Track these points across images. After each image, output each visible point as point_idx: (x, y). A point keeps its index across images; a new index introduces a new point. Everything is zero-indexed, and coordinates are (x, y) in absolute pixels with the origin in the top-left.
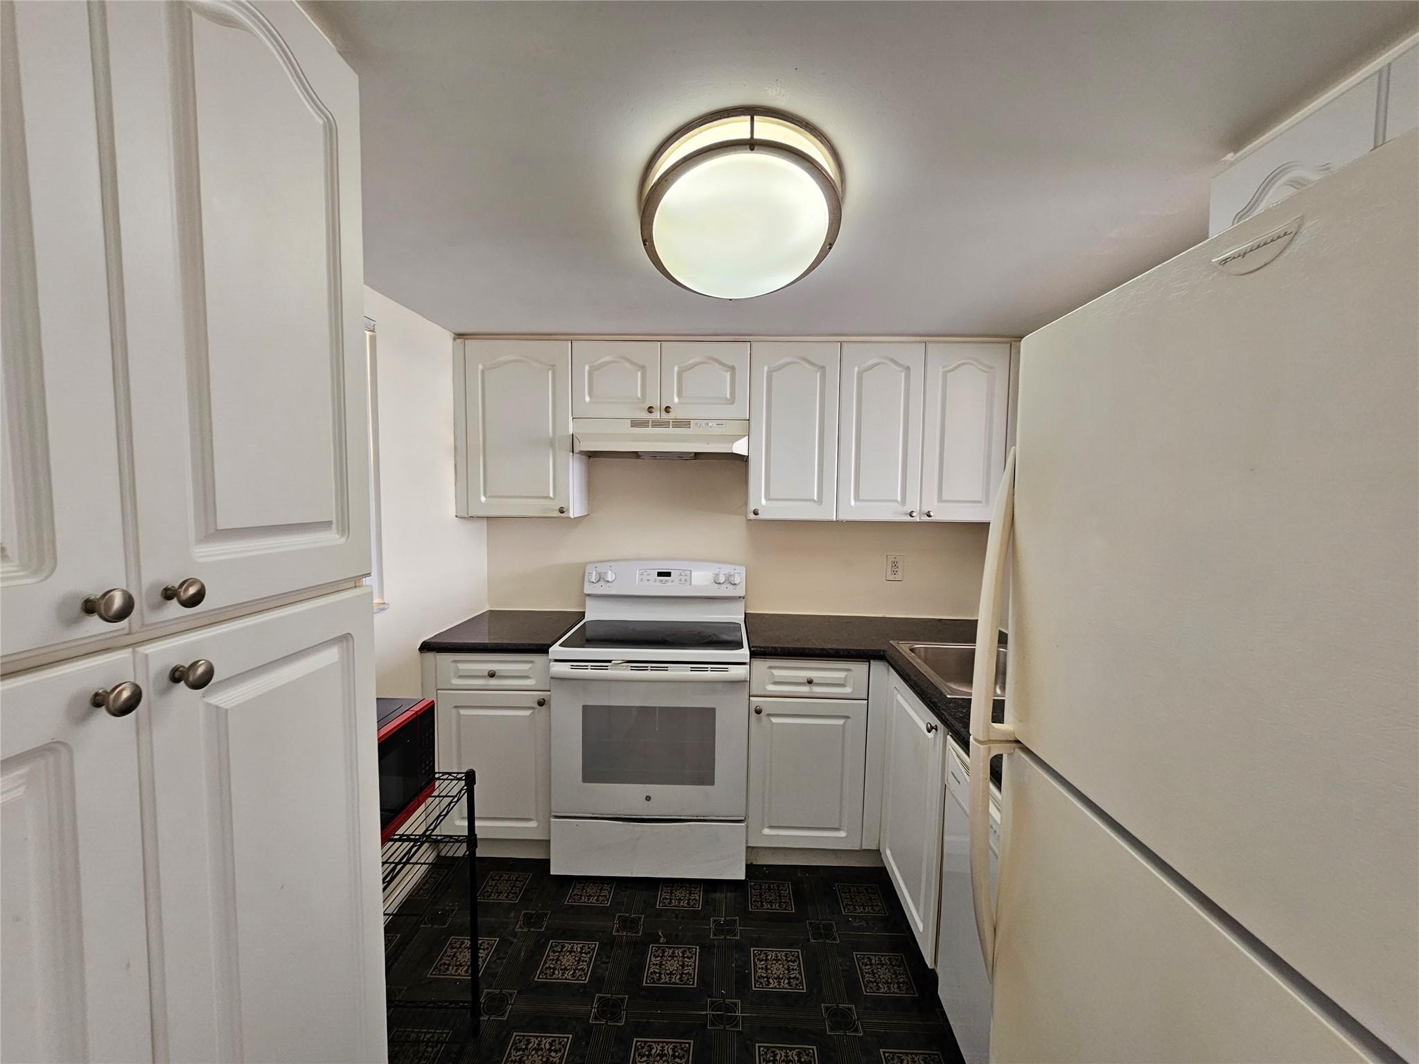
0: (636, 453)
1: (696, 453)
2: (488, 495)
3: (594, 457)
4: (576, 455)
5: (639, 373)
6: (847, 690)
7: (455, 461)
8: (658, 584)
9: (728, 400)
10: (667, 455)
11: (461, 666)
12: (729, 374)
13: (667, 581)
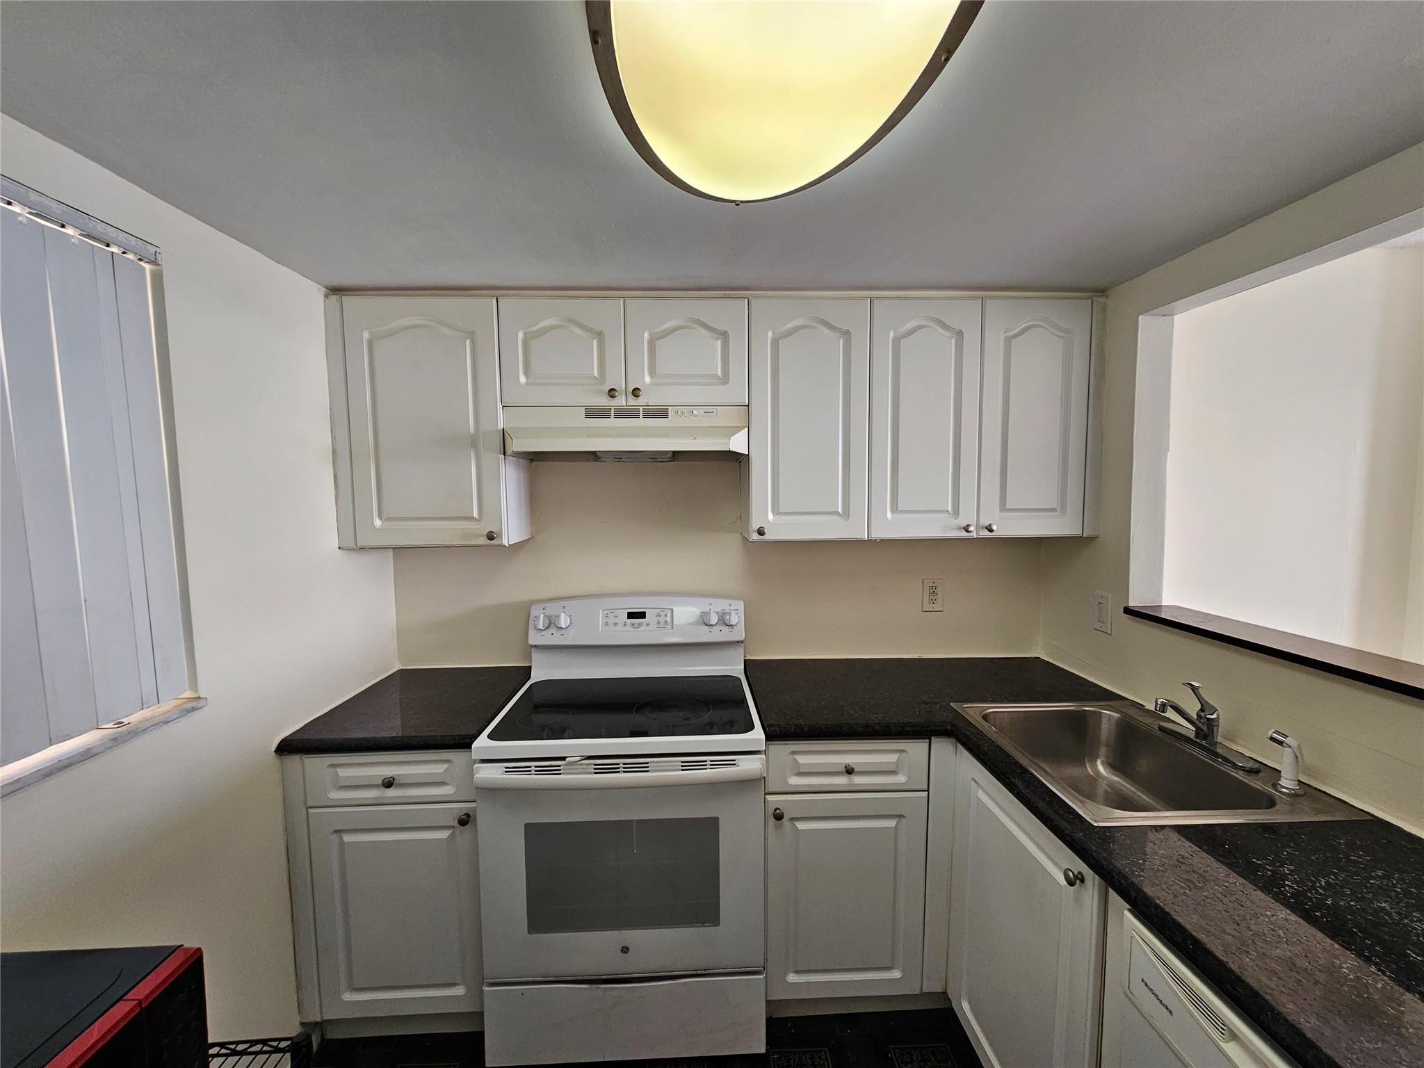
0: (594, 453)
1: (674, 453)
2: (384, 518)
3: (537, 461)
4: (509, 459)
5: (595, 342)
6: (901, 779)
7: (335, 470)
8: (629, 628)
9: (720, 379)
10: (634, 456)
11: (343, 772)
12: (719, 342)
13: (640, 624)
